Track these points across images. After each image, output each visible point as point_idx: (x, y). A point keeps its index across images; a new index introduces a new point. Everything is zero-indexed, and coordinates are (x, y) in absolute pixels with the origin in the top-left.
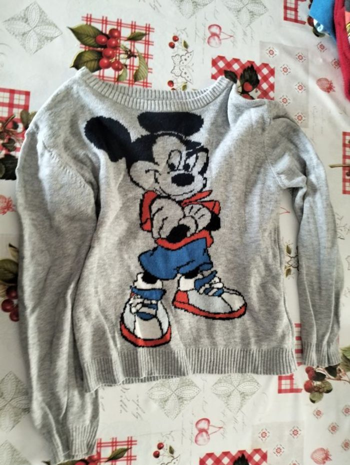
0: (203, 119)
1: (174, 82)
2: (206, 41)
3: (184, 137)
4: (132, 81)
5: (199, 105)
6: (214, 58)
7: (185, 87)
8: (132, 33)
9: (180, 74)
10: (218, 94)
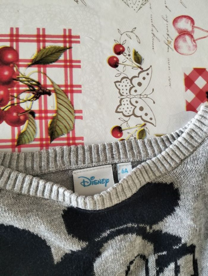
0: (177, 190)
1: (123, 128)
2: (172, 46)
3: (148, 228)
4: (47, 139)
5: (167, 166)
6: (188, 74)
7: (142, 134)
8: (39, 50)
9: (131, 113)
10: (200, 141)
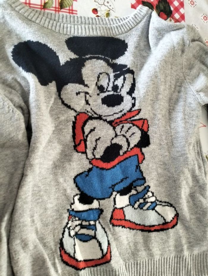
0: (127, 43)
1: (98, 10)
3: (110, 60)
4: (58, 8)
5: (123, 30)
7: (108, 15)
9: (103, 3)
